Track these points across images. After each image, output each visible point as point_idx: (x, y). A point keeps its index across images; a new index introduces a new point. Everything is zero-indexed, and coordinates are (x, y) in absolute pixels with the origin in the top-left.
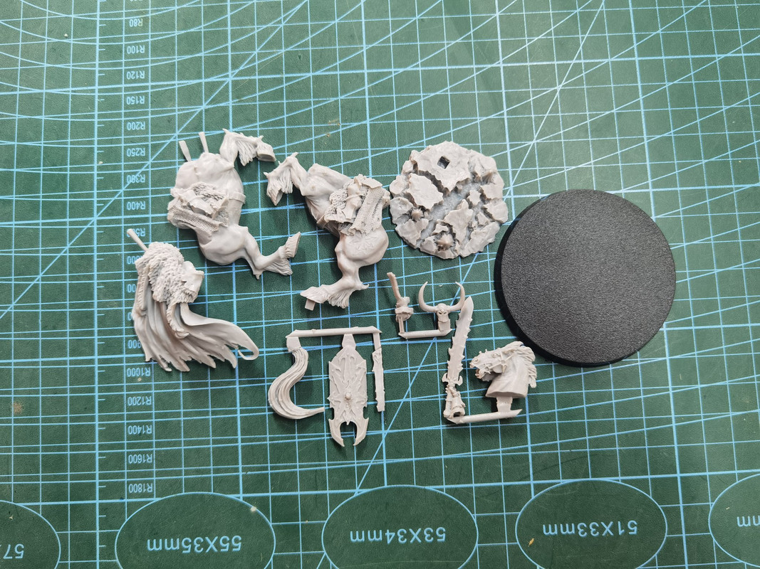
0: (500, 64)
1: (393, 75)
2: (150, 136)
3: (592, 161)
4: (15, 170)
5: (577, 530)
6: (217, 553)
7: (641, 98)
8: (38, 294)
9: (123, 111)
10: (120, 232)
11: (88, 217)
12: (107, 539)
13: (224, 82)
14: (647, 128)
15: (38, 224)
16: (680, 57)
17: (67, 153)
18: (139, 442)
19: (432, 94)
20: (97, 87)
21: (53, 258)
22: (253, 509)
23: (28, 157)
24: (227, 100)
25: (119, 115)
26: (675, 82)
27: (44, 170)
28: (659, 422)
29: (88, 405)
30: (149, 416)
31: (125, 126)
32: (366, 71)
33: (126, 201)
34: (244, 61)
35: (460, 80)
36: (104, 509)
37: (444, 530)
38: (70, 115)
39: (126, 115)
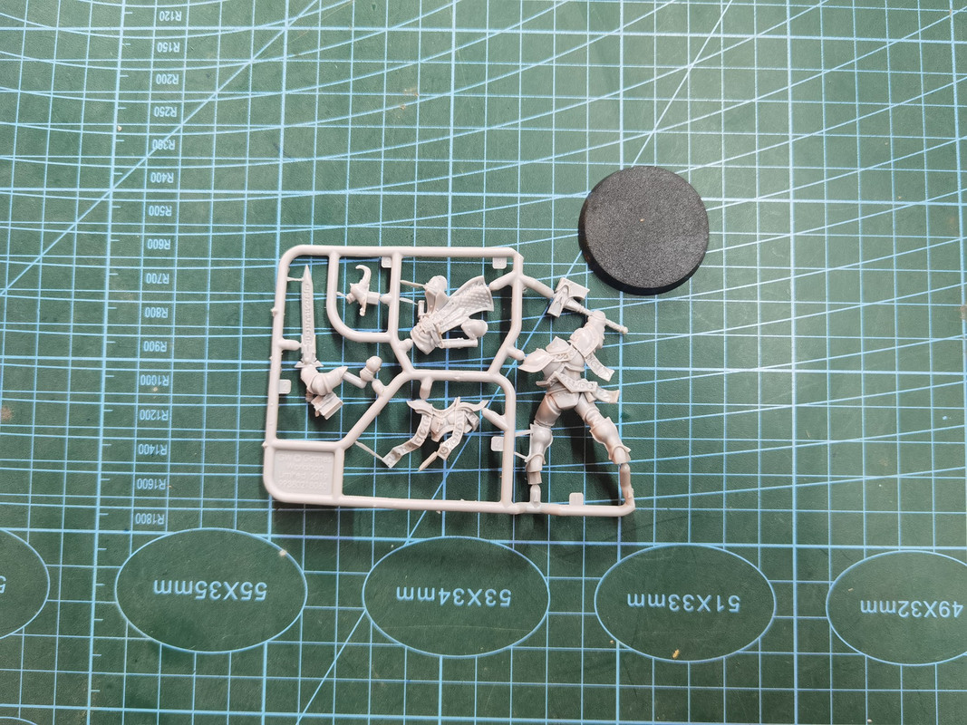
0: (620, 32)
1: (488, 37)
2: (183, 92)
3: (723, 161)
4: (17, 124)
5: (667, 603)
6: (236, 602)
7: (790, 86)
8: (37, 279)
9: (152, 60)
10: (140, 209)
11: (103, 187)
12: (106, 577)
13: (278, 31)
14: (793, 124)
15: (41, 193)
16: (842, 39)
17: (81, 107)
18: (151, 464)
19: (534, 65)
20: (122, 28)
21: (57, 235)
22: (283, 553)
23: (32, 109)
24: (281, 54)
25: (147, 65)
26: (833, 70)
27: (52, 126)
28: (777, 481)
29: (91, 415)
30: (165, 434)
31: (154, 79)
32: (454, 30)
33: (150, 171)
34: (305, 7)
35: (570, 49)
36: (104, 540)
37: (509, 593)
38: (87, 60)
39: (156, 65)
